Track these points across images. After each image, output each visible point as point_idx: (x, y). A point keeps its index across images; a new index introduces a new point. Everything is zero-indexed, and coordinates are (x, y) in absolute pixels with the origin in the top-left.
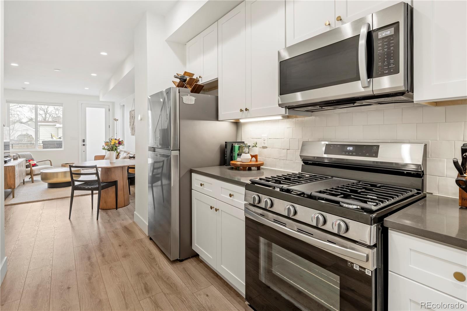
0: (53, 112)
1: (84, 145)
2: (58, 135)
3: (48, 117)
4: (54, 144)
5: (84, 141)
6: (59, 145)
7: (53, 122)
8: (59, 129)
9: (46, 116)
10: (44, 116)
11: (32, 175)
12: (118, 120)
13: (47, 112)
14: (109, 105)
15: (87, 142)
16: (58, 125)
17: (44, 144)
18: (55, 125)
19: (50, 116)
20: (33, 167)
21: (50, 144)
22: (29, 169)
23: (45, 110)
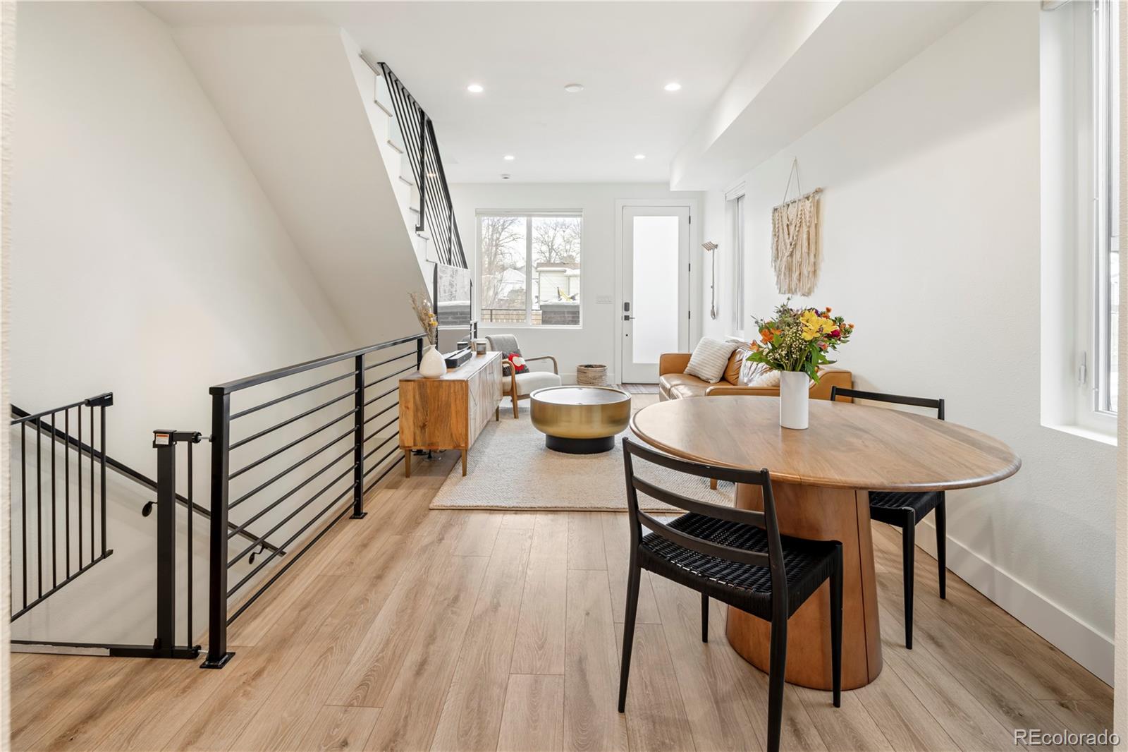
0: (561, 248)
1: (627, 318)
2: (569, 292)
3: (554, 256)
4: (564, 313)
5: (627, 307)
6: (572, 315)
7: (562, 264)
8: (571, 279)
9: (550, 255)
10: (547, 255)
11: (515, 397)
12: (716, 246)
13: (552, 246)
14: (689, 207)
15: (635, 311)
16: (569, 272)
17: (544, 313)
18: (565, 271)
19: (557, 255)
20: (517, 373)
21: (555, 313)
22: (509, 379)
23: (550, 244)
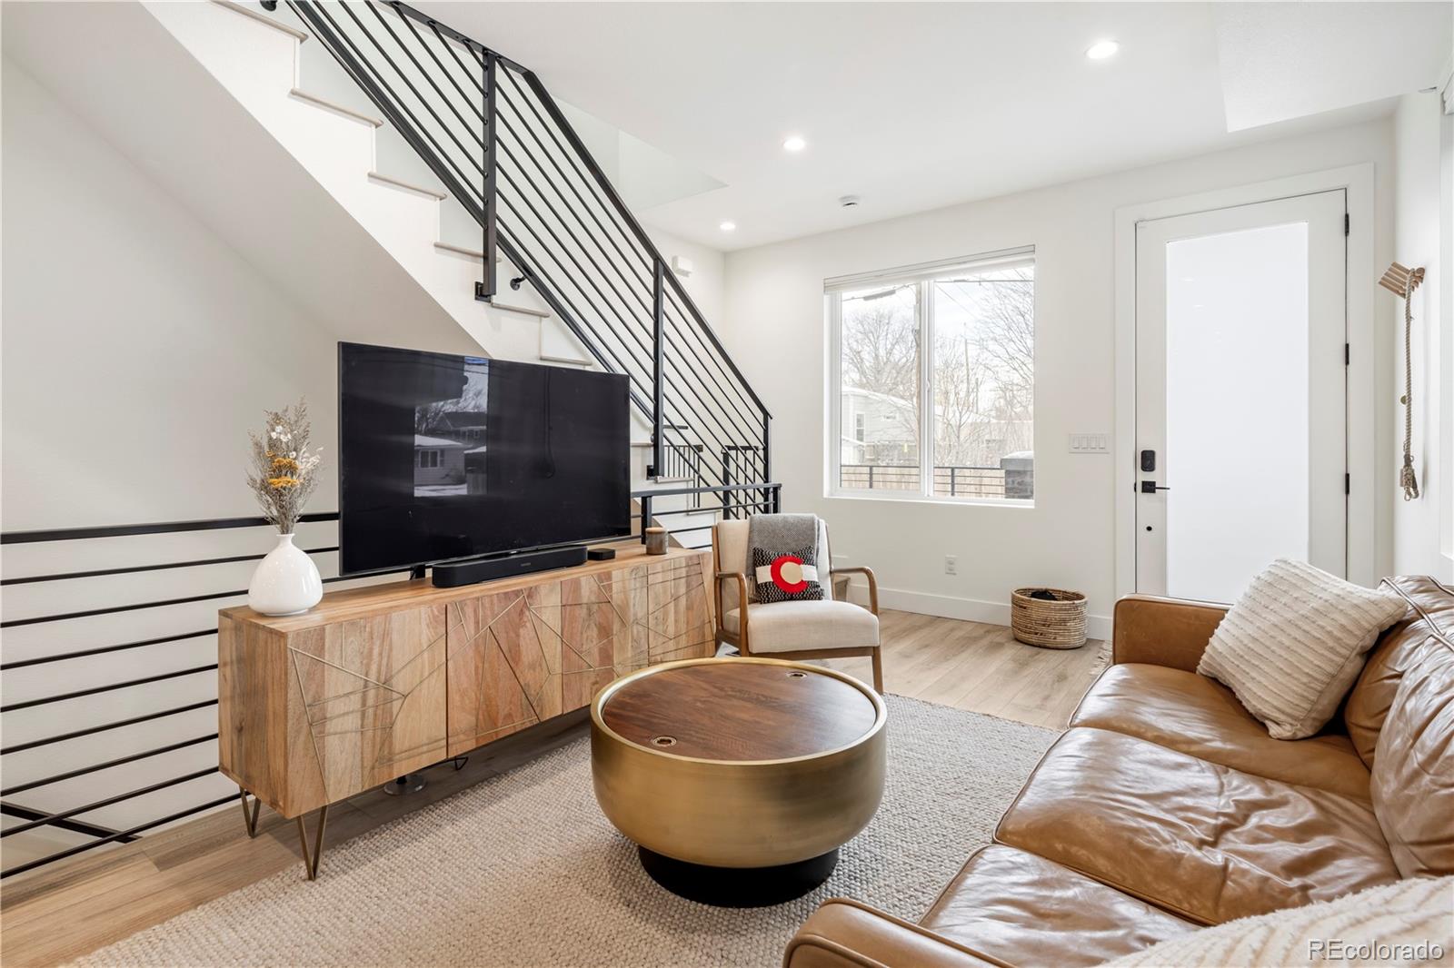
1: (1149, 487)
5: (1148, 461)
12: (1420, 274)
14: (1346, 189)
15: (1168, 472)
17: (1008, 473)
